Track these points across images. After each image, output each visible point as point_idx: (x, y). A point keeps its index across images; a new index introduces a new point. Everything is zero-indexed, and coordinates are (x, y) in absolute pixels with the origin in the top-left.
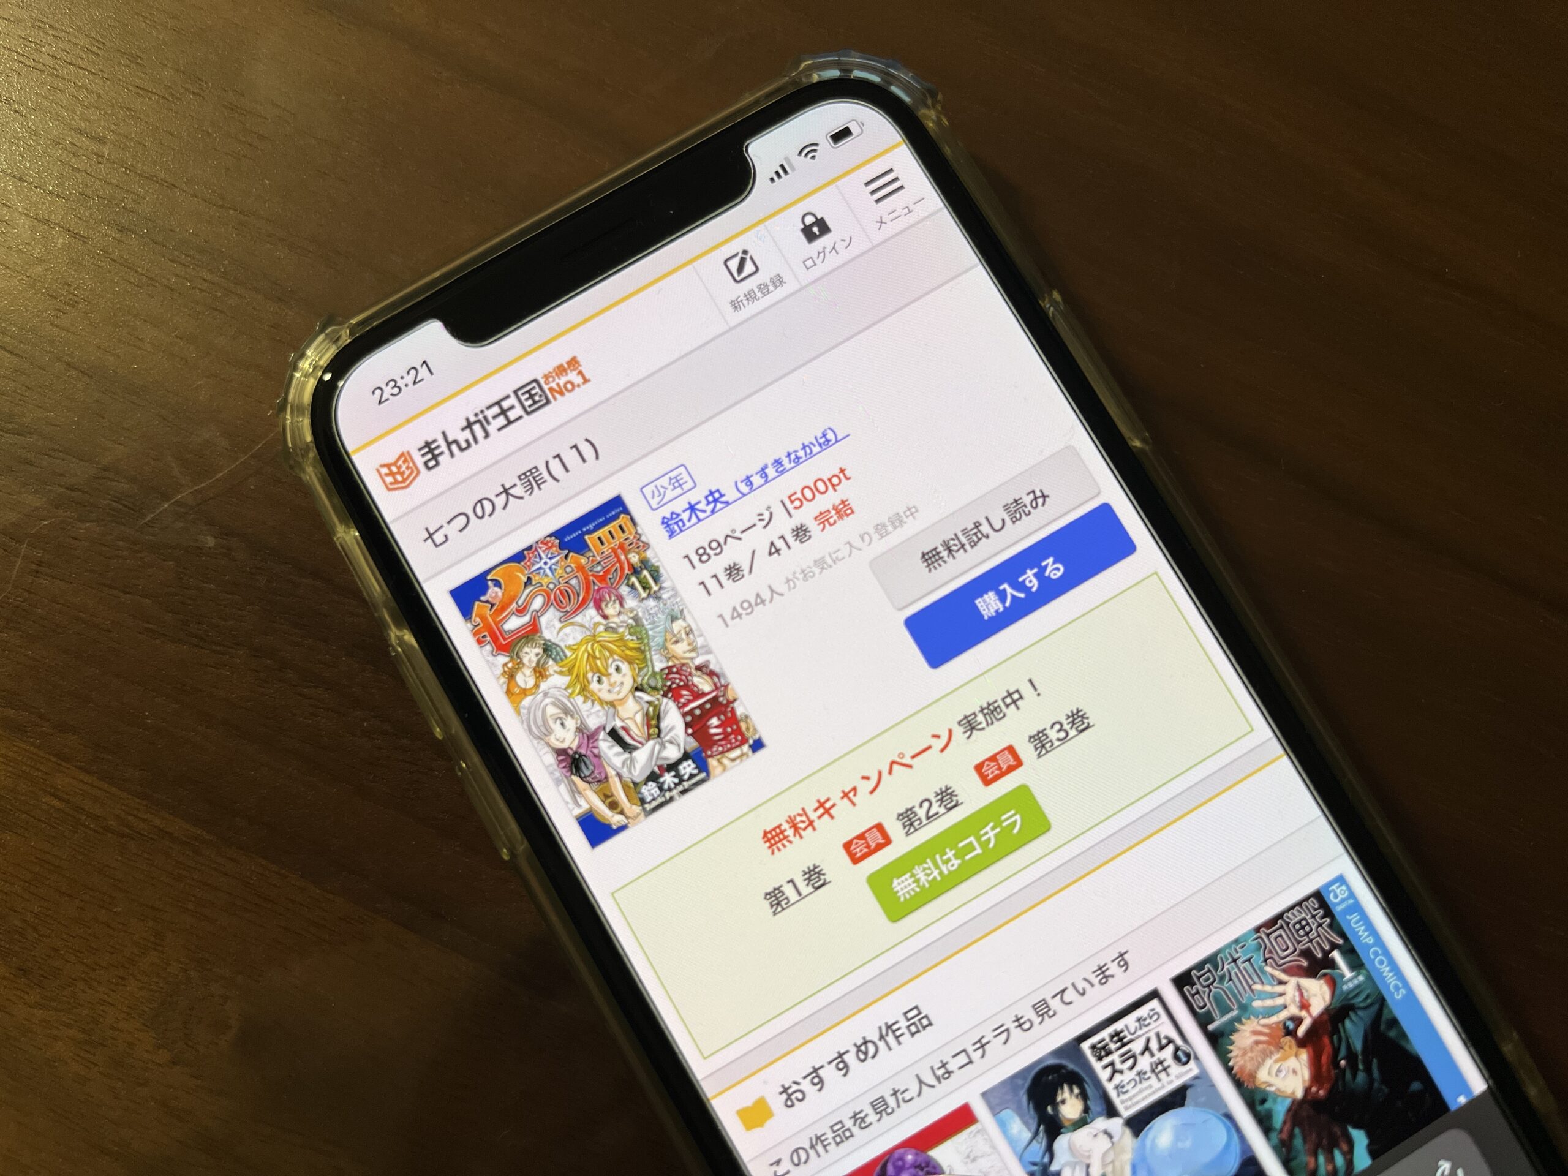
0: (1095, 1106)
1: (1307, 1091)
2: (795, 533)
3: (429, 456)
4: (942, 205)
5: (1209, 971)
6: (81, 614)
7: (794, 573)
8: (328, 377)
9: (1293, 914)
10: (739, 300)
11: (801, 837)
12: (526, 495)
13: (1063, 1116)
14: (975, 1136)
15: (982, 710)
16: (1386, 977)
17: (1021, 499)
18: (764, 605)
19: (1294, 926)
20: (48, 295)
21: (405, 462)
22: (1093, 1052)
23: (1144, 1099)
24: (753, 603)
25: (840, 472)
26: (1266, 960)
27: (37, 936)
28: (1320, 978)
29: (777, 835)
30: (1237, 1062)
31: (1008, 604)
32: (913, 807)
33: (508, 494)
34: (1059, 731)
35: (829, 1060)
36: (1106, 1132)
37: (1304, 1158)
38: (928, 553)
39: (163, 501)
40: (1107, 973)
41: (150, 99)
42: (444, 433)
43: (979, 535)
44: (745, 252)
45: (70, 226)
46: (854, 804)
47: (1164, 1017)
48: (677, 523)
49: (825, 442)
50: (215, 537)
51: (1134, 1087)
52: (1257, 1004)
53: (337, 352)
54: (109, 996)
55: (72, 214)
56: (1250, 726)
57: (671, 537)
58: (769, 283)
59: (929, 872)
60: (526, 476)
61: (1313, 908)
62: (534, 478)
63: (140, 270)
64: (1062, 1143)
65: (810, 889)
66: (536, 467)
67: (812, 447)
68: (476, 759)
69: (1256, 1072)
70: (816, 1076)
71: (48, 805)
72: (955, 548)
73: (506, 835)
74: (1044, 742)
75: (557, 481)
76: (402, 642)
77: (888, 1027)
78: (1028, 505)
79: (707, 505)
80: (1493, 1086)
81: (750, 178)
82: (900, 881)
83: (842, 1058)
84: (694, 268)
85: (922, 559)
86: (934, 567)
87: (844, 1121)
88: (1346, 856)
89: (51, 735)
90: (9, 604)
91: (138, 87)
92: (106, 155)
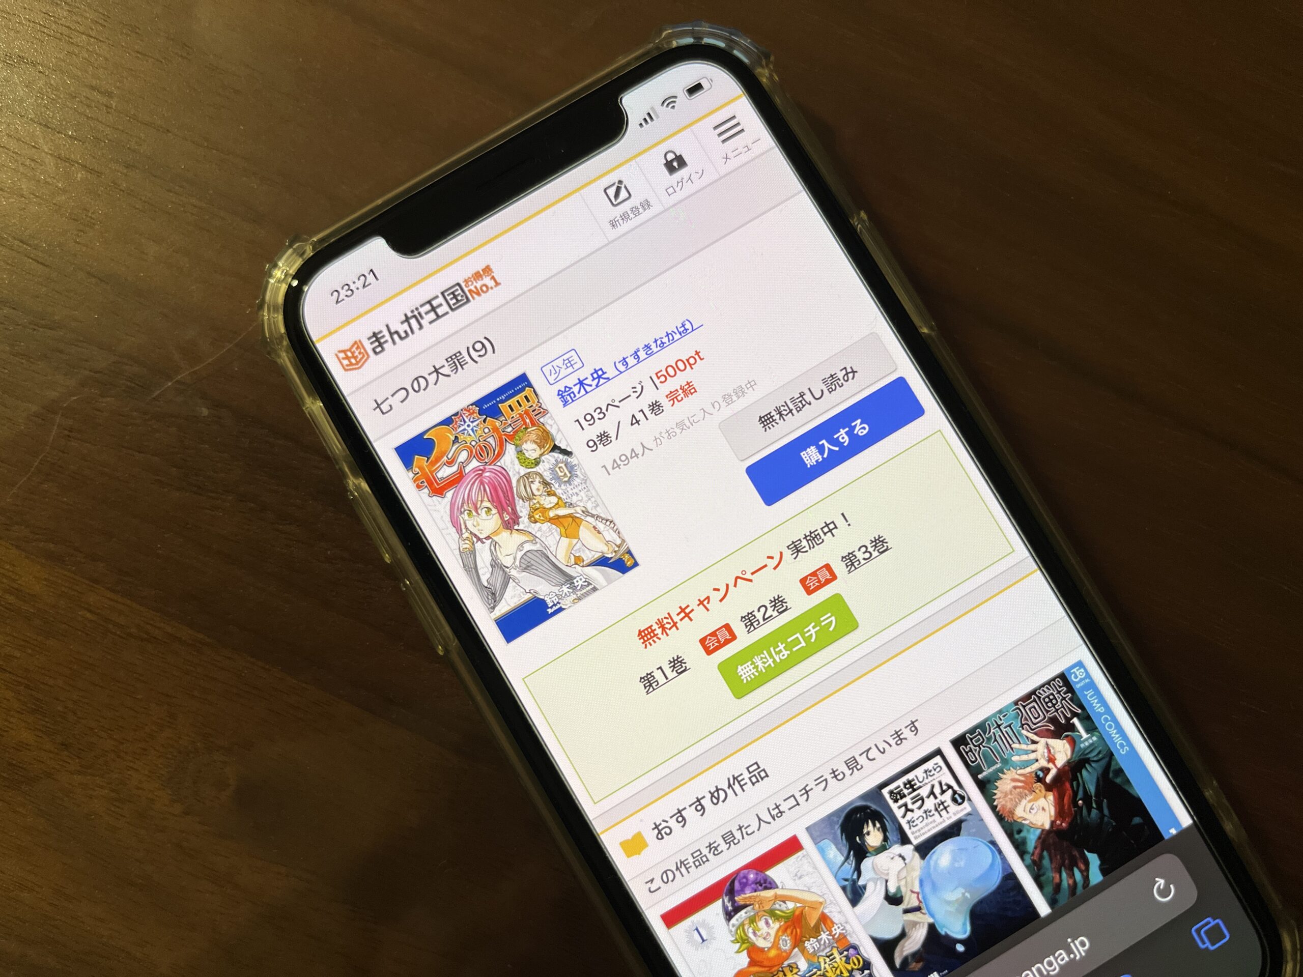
1: (1053, 823)
2: (651, 408)
3: (377, 344)
4: (774, 144)
5: (979, 734)
6: (105, 469)
7: (661, 433)
8: (295, 283)
9: (1043, 691)
10: (616, 220)
11: (667, 635)
12: (452, 374)
13: (868, 845)
14: (801, 859)
15: (805, 538)
16: (1114, 737)
17: (835, 374)
18: (638, 457)
19: (1044, 699)
20: (71, 218)
21: (357, 348)
22: (891, 796)
23: (929, 831)
24: (629, 457)
25: (696, 355)
27: (76, 718)
28: (1062, 740)
29: (649, 633)
31: (825, 456)
32: (753, 611)
33: (438, 373)
34: (864, 553)
35: (690, 803)
36: (900, 856)
37: (1051, 875)
38: (764, 417)
39: (167, 380)
40: (901, 737)
41: (147, 61)
42: (387, 326)
43: (804, 402)
44: (620, 182)
45: (86, 163)
46: (708, 610)
47: (945, 769)
48: (569, 395)
49: (684, 331)
50: (208, 409)
51: (921, 822)
52: (1014, 758)
53: (302, 263)
55: (88, 154)
56: (1012, 548)
57: (564, 405)
58: (639, 207)
59: (766, 660)
60: (452, 359)
61: (1058, 685)
62: (458, 360)
63: (143, 198)
64: (866, 864)
65: (675, 674)
66: (459, 352)
67: (674, 334)
68: (417, 577)
70: (680, 816)
71: (83, 617)
72: (785, 413)
73: (441, 635)
74: (853, 561)
75: (476, 362)
76: (358, 488)
77: (734, 778)
78: (841, 379)
79: (593, 380)
80: (1197, 822)
81: (624, 123)
82: (743, 667)
83: (700, 802)
84: (581, 195)
85: (759, 421)
86: (769, 427)
87: (702, 850)
88: (1084, 646)
89: (84, 563)
90: (48, 462)
91: (137, 52)
92: (114, 107)
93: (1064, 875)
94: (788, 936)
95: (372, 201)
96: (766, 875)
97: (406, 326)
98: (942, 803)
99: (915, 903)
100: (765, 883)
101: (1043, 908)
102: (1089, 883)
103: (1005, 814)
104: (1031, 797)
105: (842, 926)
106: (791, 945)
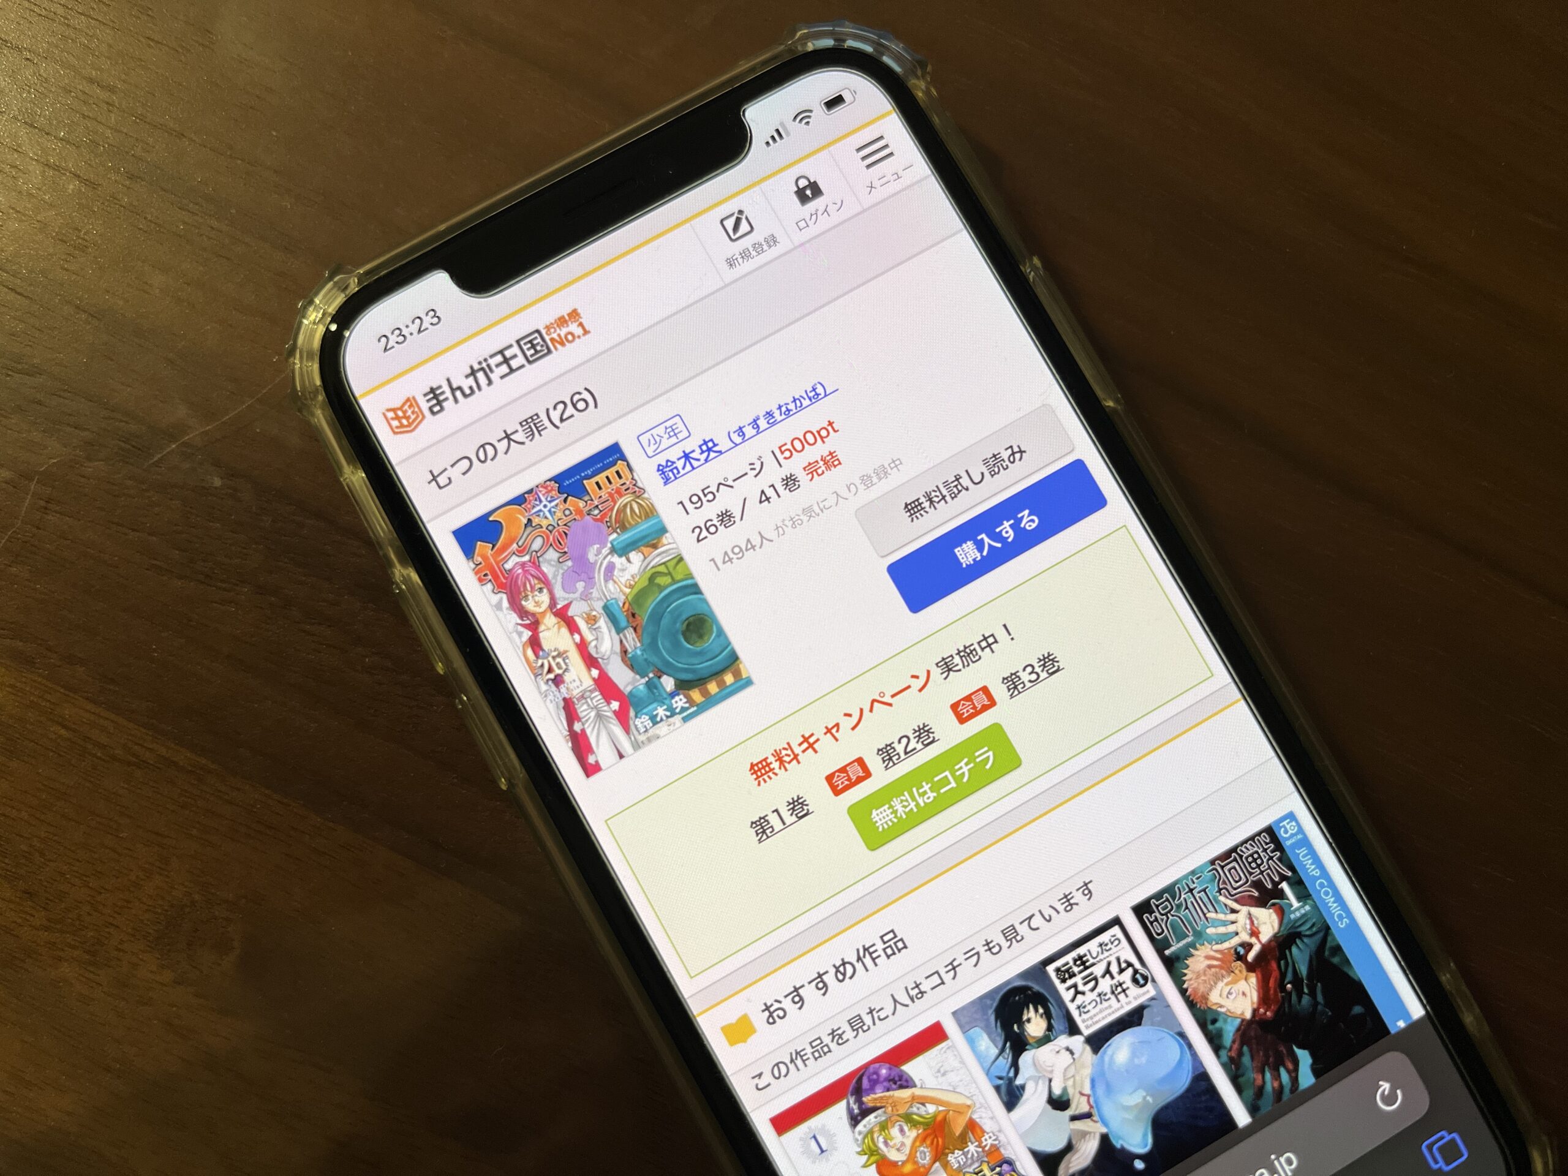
1: (1255, 1011)
2: (785, 482)
3: (434, 402)
4: (930, 172)
5: (1167, 900)
6: (89, 550)
7: (783, 520)
8: (333, 327)
9: (1246, 848)
10: (734, 258)
11: (786, 770)
12: (527, 441)
13: (1029, 1035)
14: (946, 1052)
15: (958, 654)
16: (1331, 907)
17: (999, 453)
18: (754, 550)
19: (1247, 858)
20: (59, 239)
21: (410, 406)
22: (1057, 974)
23: (1103, 1018)
24: (744, 549)
25: (828, 425)
27: (43, 860)
28: (1269, 908)
29: (764, 767)
31: (985, 553)
32: (892, 743)
33: (509, 439)
34: (1030, 674)
35: (810, 980)
36: (1068, 1049)
37: (1252, 1075)
38: (910, 504)
39: (171, 442)
40: (1072, 901)
41: (160, 50)
42: (448, 380)
43: (960, 487)
44: (741, 212)
45: (80, 172)
46: (837, 740)
47: (1124, 942)
48: (671, 470)
49: (815, 396)
50: (222, 478)
51: (1094, 1007)
52: (1210, 931)
53: (345, 299)
55: (82, 161)
56: (1210, 671)
57: (665, 484)
58: (763, 243)
59: (906, 804)
60: (527, 423)
61: (1264, 841)
62: (535, 424)
63: (149, 217)
64: (1026, 1058)
65: (794, 818)
66: (537, 415)
67: (802, 400)
68: (476, 692)
70: (796, 995)
71: (55, 734)
73: (505, 764)
74: (1017, 684)
75: (557, 427)
76: (407, 580)
77: (865, 949)
78: (1006, 459)
79: (701, 454)
80: (1431, 1012)
81: (747, 141)
82: (878, 811)
83: (822, 979)
84: (691, 226)
85: (905, 509)
86: (916, 517)
87: (822, 1038)
88: (1296, 795)
89: (59, 667)
90: (18, 539)
91: (148, 38)
92: (117, 104)
93: (1268, 1075)
94: (927, 1147)
95: (432, 227)
96: (902, 1071)
97: (471, 380)
98: (1121, 985)
99: (1084, 1108)
100: (900, 1080)
101: (1242, 1117)
103: (1197, 1000)
104: (1230, 979)
105: (994, 1135)
106: (930, 1159)
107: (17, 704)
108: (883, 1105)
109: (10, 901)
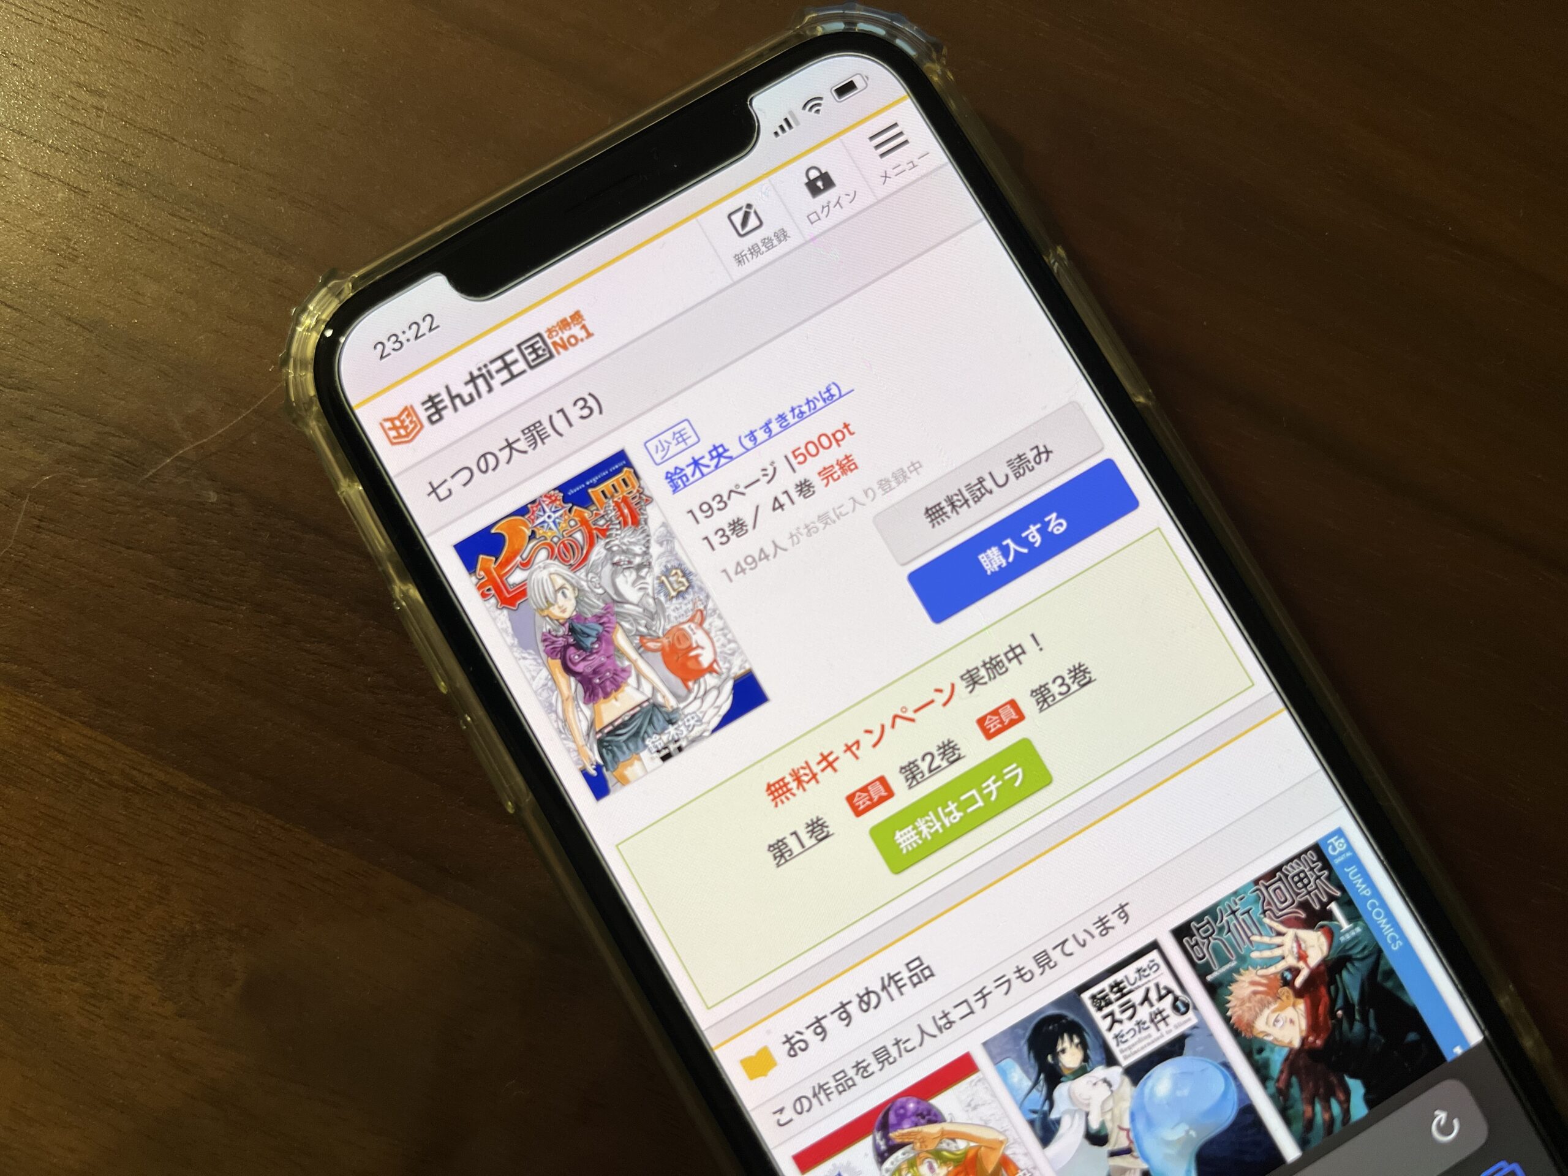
0: (1095, 1055)
1: (1304, 1040)
2: (799, 488)
3: (433, 410)
4: (946, 160)
5: (1208, 922)
6: (83, 569)
7: (798, 528)
8: (329, 333)
9: (1292, 867)
10: (743, 254)
11: (804, 790)
12: (530, 450)
13: (1063, 1065)
14: (976, 1085)
15: (985, 664)
16: (1383, 928)
17: (1024, 454)
18: (768, 560)
19: (1293, 878)
20: (48, 249)
21: (408, 415)
22: (1093, 1002)
23: (1143, 1048)
24: (757, 558)
25: (844, 428)
26: (1264, 912)
27: (41, 890)
28: (1318, 930)
29: (781, 788)
30: (1235, 1013)
31: (1011, 559)
32: (916, 760)
33: (511, 449)
34: (1061, 685)
35: (832, 1010)
36: (1105, 1081)
37: (1301, 1107)
38: (931, 509)
39: (165, 456)
40: (1108, 925)
41: (149, 52)
42: (447, 387)
43: (983, 491)
44: (749, 206)
45: (69, 179)
46: (857, 757)
47: (1163, 967)
48: (680, 478)
49: (829, 397)
50: (217, 493)
51: (1133, 1036)
52: (1255, 955)
53: (340, 305)
54: (114, 949)
55: (72, 168)
56: (1251, 681)
57: (674, 491)
58: (773, 238)
59: (931, 824)
60: (530, 431)
61: (1311, 860)
62: (538, 432)
63: (140, 224)
64: (1061, 1091)
65: (814, 841)
66: (539, 422)
67: (816, 401)
68: (480, 712)
69: (1254, 1022)
70: (818, 1026)
71: (52, 759)
72: (958, 503)
73: (511, 787)
74: (1046, 696)
75: (561, 435)
76: (406, 596)
77: (890, 978)
78: (1032, 460)
79: (711, 460)
80: (1489, 1038)
81: (754, 132)
82: (902, 833)
83: (845, 1009)
84: (698, 222)
85: (925, 514)
86: (938, 522)
87: (846, 1070)
88: (1345, 811)
89: (55, 690)
90: (11, 559)
91: (137, 40)
92: (106, 108)
93: (1318, 1107)
95: (428, 228)
96: (931, 1105)
99: (1124, 1143)
101: (1290, 1151)
102: (1349, 1119)
103: (1242, 1028)
105: (1029, 1172)
107: (12, 729)
108: (912, 1140)
109: (8, 932)
